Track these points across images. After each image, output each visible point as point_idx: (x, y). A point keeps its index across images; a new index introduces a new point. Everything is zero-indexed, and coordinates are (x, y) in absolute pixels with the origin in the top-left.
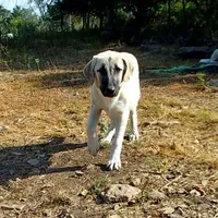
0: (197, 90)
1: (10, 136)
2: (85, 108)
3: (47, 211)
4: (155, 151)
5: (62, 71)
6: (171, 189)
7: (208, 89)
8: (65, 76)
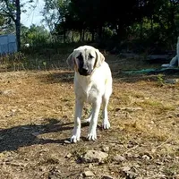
0: (157, 86)
1: (21, 116)
3: (42, 167)
4: (122, 128)
5: (62, 71)
6: (129, 154)
7: (165, 86)
8: (64, 75)
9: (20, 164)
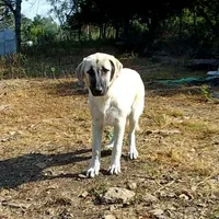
0: (201, 101)
1: (22, 141)
3: (50, 210)
6: (162, 193)
9: (20, 205)
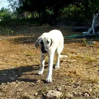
2: (34, 54)
4: (67, 74)
5: (23, 37)
7: (87, 45)
8: (24, 39)
